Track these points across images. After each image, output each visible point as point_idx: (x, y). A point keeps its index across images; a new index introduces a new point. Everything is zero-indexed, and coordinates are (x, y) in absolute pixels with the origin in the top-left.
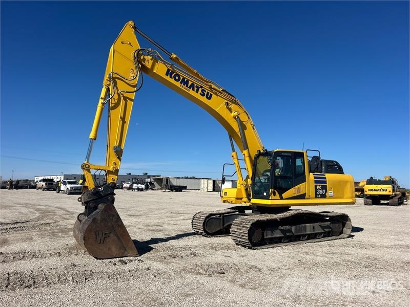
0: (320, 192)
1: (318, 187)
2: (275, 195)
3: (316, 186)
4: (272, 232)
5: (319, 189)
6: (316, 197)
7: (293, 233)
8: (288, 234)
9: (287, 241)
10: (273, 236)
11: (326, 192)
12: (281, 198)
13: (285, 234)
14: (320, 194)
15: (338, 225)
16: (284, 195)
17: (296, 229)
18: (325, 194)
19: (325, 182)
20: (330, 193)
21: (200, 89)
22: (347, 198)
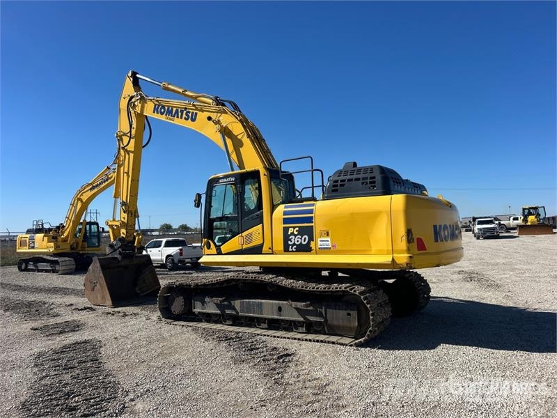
0: (296, 240)
1: (291, 231)
2: (209, 247)
3: (286, 230)
4: (203, 305)
5: (292, 234)
6: (286, 250)
7: (237, 312)
8: (228, 312)
9: (231, 323)
10: (204, 311)
11: (311, 239)
12: (219, 253)
13: (223, 311)
14: (294, 244)
15: (345, 312)
16: (224, 248)
17: (242, 304)
18: (309, 243)
19: (310, 220)
20: (321, 242)
21: (185, 112)
22: (380, 253)
